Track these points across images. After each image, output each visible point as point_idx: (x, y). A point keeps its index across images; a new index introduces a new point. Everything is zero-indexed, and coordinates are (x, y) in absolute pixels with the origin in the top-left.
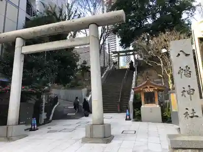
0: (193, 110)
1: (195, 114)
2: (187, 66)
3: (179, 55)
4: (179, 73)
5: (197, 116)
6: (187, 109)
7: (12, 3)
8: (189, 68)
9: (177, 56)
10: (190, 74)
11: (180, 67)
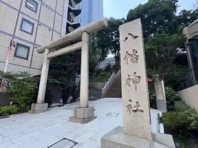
0: (137, 102)
1: (139, 108)
2: (134, 50)
3: (127, 38)
4: (125, 59)
5: (142, 111)
6: (131, 101)
7: (59, 14)
8: (136, 52)
9: (124, 41)
10: (137, 59)
11: (127, 52)
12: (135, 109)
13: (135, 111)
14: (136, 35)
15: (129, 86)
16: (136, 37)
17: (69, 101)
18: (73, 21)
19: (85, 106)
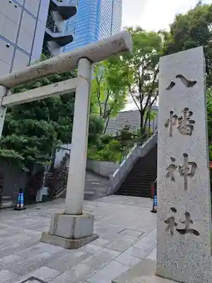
0: (187, 214)
1: (191, 227)
2: (187, 109)
3: (173, 84)
4: (167, 125)
5: (196, 233)
6: (174, 210)
8: (191, 113)
9: (168, 89)
10: (192, 127)
11: (172, 112)
12: (182, 227)
13: (182, 232)
14: (192, 80)
15: (173, 179)
16: (191, 84)
17: (39, 198)
18: (57, 31)
19: (76, 212)
